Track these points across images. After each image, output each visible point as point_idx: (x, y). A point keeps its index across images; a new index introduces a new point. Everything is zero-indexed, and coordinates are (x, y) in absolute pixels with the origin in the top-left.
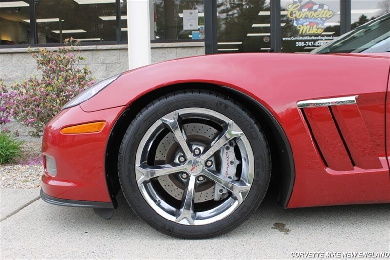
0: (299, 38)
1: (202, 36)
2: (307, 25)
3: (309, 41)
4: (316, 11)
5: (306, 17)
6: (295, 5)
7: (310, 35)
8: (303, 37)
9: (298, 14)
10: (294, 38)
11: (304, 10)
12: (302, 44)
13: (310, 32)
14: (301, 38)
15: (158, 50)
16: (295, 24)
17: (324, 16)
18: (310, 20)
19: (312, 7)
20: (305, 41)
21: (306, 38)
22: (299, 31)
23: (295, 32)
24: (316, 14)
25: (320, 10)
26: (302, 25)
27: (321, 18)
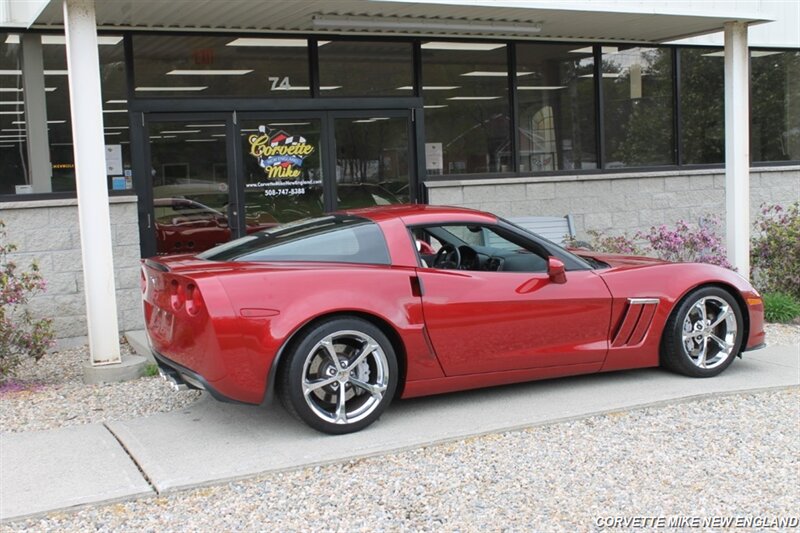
0: (268, 184)
1: (129, 185)
2: (278, 166)
3: (282, 187)
4: (289, 145)
5: (277, 154)
6: (262, 138)
7: (283, 180)
8: (274, 182)
9: (265, 149)
10: (262, 185)
11: (273, 144)
12: (273, 193)
13: (283, 175)
14: (272, 184)
15: (65, 208)
16: (262, 165)
17: (300, 152)
18: (283, 159)
19: (285, 140)
20: (276, 188)
21: (277, 184)
22: (267, 174)
23: (262, 175)
24: (291, 149)
25: (294, 143)
26: (272, 165)
27: (297, 156)
